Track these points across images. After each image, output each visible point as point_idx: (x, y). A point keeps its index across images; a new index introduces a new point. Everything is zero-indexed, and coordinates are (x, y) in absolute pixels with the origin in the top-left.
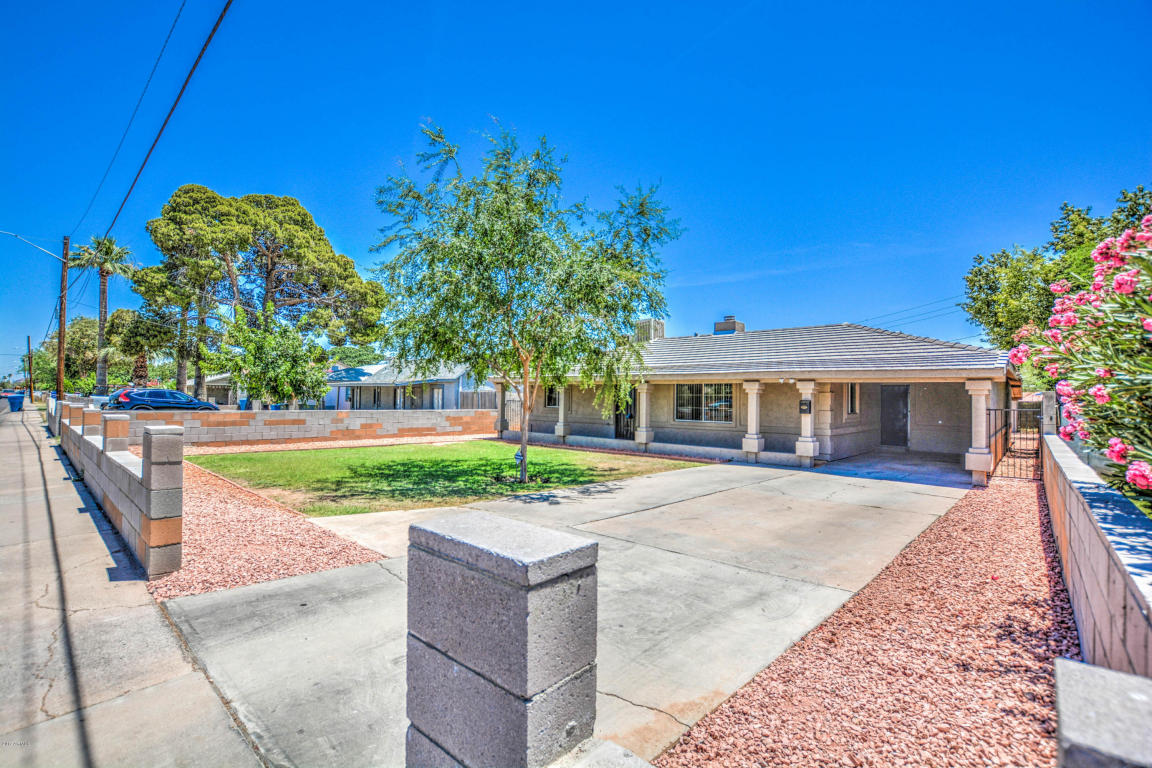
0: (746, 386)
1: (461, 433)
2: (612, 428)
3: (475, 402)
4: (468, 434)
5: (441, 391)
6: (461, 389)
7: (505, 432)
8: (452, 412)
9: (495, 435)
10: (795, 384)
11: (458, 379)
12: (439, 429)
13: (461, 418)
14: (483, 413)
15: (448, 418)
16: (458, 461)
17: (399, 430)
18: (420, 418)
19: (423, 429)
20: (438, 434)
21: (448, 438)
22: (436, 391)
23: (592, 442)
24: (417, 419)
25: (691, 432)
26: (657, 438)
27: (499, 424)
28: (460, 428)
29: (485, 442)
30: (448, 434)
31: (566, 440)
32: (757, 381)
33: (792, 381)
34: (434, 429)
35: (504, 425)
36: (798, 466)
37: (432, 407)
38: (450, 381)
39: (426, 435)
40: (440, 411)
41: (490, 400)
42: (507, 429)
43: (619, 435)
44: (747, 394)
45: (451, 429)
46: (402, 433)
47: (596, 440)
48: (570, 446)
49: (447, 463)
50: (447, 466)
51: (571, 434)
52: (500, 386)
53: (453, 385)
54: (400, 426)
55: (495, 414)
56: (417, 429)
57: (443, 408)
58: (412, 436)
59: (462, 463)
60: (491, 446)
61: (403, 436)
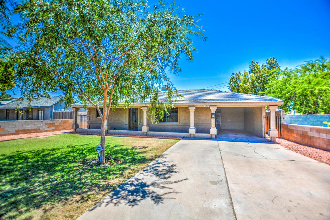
0: (190, 108)
1: (53, 131)
2: (128, 126)
3: (61, 116)
4: (57, 130)
5: (43, 111)
6: (53, 111)
7: (77, 129)
8: (49, 121)
9: (72, 130)
10: (209, 107)
11: (52, 106)
12: (41, 129)
13: (54, 124)
14: (65, 121)
15: (46, 124)
16: (54, 150)
17: (16, 131)
18: (30, 125)
19: (31, 130)
20: (41, 132)
21: (47, 133)
22: (40, 111)
23: (121, 132)
24: (28, 125)
25: (161, 127)
26: (150, 130)
27: (74, 126)
28: (53, 128)
29: (68, 134)
30: (47, 131)
31: (108, 132)
32: (194, 106)
33: (208, 106)
34: (39, 129)
35: (77, 126)
36: (211, 139)
37: (38, 119)
38: (48, 107)
39: (33, 133)
40: (42, 120)
41: (69, 115)
42: (78, 128)
43: (130, 129)
44: (190, 111)
45: (49, 129)
46: (18, 132)
47: (123, 131)
48: (111, 134)
49: (47, 152)
50: (46, 155)
51: (110, 129)
52: (75, 109)
53: (49, 109)
54: (17, 129)
55: (71, 121)
56: (28, 130)
57: (44, 119)
58: (25, 133)
59: (57, 151)
60: (72, 136)
61: (18, 134)
